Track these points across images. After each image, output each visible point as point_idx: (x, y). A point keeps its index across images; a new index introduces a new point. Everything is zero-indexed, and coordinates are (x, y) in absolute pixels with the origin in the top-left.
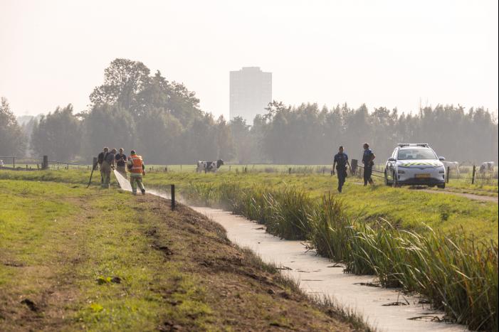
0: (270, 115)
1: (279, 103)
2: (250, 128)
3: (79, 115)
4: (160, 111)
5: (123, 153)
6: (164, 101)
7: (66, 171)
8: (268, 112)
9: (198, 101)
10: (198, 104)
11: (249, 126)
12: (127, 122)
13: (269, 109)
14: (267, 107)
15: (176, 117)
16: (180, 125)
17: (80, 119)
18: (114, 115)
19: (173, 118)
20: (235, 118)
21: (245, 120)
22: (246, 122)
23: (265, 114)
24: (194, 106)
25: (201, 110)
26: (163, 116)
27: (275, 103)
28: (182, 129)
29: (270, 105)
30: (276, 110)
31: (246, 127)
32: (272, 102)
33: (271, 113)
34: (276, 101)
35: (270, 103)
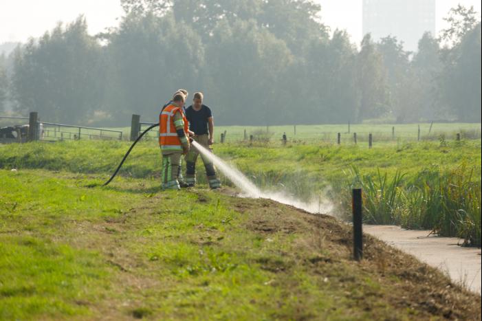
0: (452, 31)
1: (468, 8)
2: (410, 58)
3: (101, 36)
4: (250, 28)
5: (204, 102)
6: (258, 9)
7: (75, 144)
8: (448, 26)
9: (318, 8)
10: (318, 14)
11: (409, 53)
12: (190, 47)
13: (451, 20)
14: (448, 17)
15: (278, 37)
16: (287, 51)
17: (104, 43)
18: (164, 35)
19: (273, 40)
20: (383, 40)
21: (402, 42)
22: (403, 45)
23: (444, 30)
24: (311, 17)
25: (325, 25)
26: (256, 36)
27: (460, 8)
28: (292, 59)
29: (451, 12)
30: (464, 22)
31: (403, 56)
32: (456, 7)
33: (454, 27)
34: (461, 5)
35: (453, 9)
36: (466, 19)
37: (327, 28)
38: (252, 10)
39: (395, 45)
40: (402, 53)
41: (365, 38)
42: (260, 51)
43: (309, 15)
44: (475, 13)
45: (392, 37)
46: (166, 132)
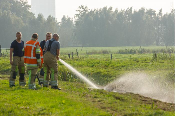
1: (85, 7)
4: (8, 13)
6: (9, 7)
8: (78, 13)
9: (30, 7)
10: (30, 9)
11: (59, 23)
13: (79, 11)
14: (78, 10)
16: (22, 21)
19: (17, 18)
21: (57, 19)
22: (57, 20)
23: (76, 14)
24: (28, 10)
25: (33, 12)
26: (11, 16)
27: (82, 6)
28: (23, 24)
29: (79, 8)
30: (83, 11)
31: (57, 24)
32: (81, 6)
33: (80, 13)
34: (83, 5)
35: (79, 7)
36: (84, 10)
37: (33, 14)
38: (7, 7)
39: (55, 20)
40: (57, 23)
41: (49, 17)
42: (12, 22)
43: (27, 9)
44: (87, 8)
45: (53, 17)
46: (30, 56)
